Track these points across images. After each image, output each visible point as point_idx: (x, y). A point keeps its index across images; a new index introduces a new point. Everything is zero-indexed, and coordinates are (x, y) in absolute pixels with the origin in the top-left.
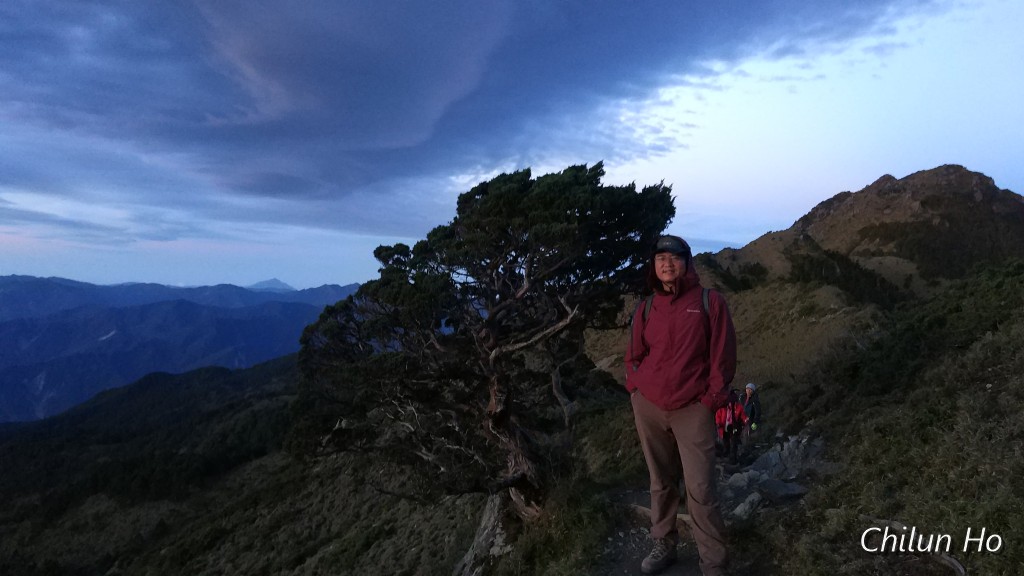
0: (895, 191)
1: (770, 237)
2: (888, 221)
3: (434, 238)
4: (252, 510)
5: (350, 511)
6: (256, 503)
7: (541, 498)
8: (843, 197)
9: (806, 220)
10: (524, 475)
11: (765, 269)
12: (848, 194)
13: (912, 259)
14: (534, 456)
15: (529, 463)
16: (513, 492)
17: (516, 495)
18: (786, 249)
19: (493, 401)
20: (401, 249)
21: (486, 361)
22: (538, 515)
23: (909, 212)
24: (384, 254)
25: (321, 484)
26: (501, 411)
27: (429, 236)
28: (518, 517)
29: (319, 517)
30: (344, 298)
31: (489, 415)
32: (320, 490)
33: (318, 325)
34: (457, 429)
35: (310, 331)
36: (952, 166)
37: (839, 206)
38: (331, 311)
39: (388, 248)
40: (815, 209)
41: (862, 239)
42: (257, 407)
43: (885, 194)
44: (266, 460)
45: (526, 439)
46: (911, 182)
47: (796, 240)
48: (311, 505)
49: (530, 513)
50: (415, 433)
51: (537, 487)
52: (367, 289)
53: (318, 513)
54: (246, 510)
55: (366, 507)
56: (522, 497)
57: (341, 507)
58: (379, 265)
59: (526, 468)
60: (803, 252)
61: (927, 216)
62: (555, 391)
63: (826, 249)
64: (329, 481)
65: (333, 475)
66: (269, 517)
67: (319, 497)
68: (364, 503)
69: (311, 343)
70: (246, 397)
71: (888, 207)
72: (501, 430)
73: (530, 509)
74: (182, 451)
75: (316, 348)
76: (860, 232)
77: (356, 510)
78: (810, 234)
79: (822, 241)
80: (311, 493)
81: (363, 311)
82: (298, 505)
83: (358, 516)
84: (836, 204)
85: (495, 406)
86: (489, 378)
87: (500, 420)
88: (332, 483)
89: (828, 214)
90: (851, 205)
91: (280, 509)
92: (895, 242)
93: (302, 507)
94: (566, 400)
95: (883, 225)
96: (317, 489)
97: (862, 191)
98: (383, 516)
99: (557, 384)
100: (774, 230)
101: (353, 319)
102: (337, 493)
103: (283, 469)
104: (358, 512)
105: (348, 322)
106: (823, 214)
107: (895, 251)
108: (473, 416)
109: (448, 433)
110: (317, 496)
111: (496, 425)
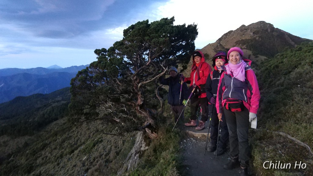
0: (246, 30)
1: (210, 45)
2: (244, 39)
3: (116, 46)
4: (55, 137)
5: (87, 135)
6: (56, 135)
7: (156, 131)
8: (230, 32)
9: (220, 39)
10: (150, 124)
11: (209, 55)
12: (232, 31)
13: (250, 50)
14: (153, 117)
15: (152, 120)
16: (147, 129)
17: (148, 130)
18: (214, 49)
19: (139, 100)
20: (104, 50)
21: (137, 87)
22: (156, 136)
23: (250, 36)
24: (98, 52)
25: (77, 128)
26: (142, 104)
27: (114, 45)
28: (149, 137)
29: (77, 138)
30: (85, 68)
31: (138, 105)
32: (77, 130)
33: (76, 78)
34: (126, 110)
35: (73, 80)
36: (262, 21)
37: (229, 35)
38: (80, 73)
39: (99, 50)
40: (223, 36)
41: (236, 45)
42: (54, 105)
43: (243, 30)
44: (58, 122)
45: (150, 112)
46: (250, 27)
47: (217, 46)
48: (74, 134)
49: (153, 136)
50: (112, 112)
51: (155, 127)
52: (93, 65)
53: (77, 137)
54: (53, 137)
55: (92, 134)
56: (150, 131)
57: (84, 134)
58: (97, 56)
59: (151, 121)
60: (219, 49)
61: (255, 37)
62: (157, 95)
63: (226, 48)
64: (79, 127)
65: (80, 125)
66: (61, 139)
67: (77, 132)
68: (91, 133)
69: (74, 84)
70: (50, 102)
71: (243, 34)
72: (142, 110)
73: (153, 135)
74: (30, 121)
75: (77, 86)
76: (236, 42)
77: (89, 135)
78: (221, 44)
79: (225, 46)
80: (74, 131)
81: (91, 72)
82: (70, 135)
83: (89, 136)
84: (229, 34)
85: (140, 102)
86: (137, 93)
87: (142, 107)
88: (81, 127)
89: (227, 37)
90: (233, 34)
91: (64, 136)
92: (246, 45)
93: (71, 135)
94: (161, 98)
95: (242, 40)
96: (76, 130)
97: (236, 30)
98: (98, 136)
99: (158, 93)
100: (211, 43)
101: (88, 76)
102: (82, 130)
103: (64, 124)
104: (90, 135)
105: (87, 76)
106: (225, 37)
107: (246, 48)
108: (132, 106)
109: (123, 111)
110: (76, 131)
111: (141, 108)
